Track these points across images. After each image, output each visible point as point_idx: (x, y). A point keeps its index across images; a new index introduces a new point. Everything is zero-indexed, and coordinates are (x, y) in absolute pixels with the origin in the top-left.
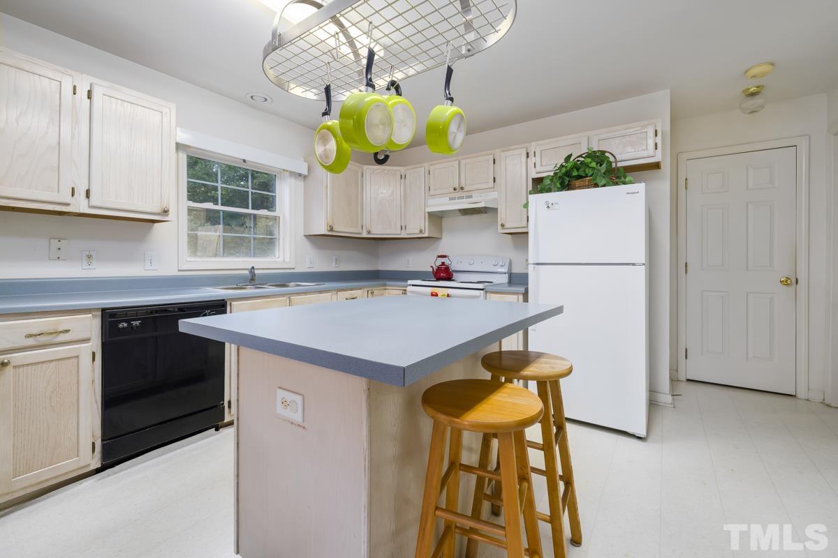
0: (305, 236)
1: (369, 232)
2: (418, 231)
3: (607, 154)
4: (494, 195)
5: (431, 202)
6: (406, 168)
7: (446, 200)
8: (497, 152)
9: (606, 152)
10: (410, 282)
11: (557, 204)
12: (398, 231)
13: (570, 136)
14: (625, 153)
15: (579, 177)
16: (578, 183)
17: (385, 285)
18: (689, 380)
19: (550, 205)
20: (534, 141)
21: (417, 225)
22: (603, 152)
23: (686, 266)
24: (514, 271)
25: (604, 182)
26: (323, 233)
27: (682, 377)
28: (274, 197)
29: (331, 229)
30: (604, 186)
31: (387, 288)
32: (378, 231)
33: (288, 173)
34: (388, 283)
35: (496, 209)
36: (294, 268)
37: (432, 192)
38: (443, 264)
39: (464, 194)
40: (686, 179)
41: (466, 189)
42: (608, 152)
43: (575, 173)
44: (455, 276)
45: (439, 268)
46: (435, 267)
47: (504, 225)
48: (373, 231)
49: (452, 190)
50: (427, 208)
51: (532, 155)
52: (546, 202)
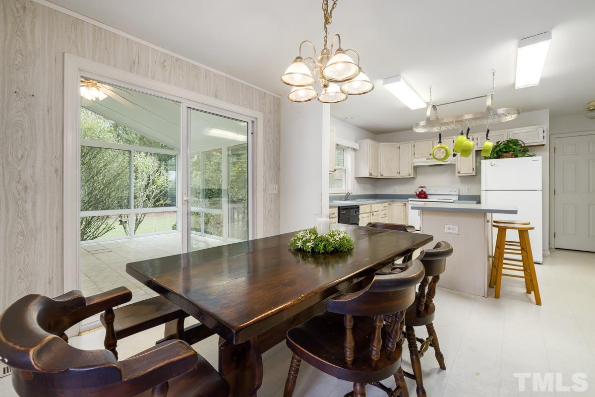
0: (356, 178)
1: (382, 176)
2: (408, 175)
5: (415, 160)
6: (399, 144)
7: (425, 160)
8: (455, 137)
10: (410, 199)
12: (396, 175)
14: (527, 141)
15: (506, 152)
16: (505, 154)
17: (393, 201)
18: (556, 248)
19: (493, 165)
20: (476, 133)
21: (407, 171)
22: (517, 140)
23: (555, 191)
24: (460, 194)
25: (521, 155)
27: (553, 247)
29: (371, 174)
30: (521, 157)
32: (386, 175)
33: (350, 149)
34: (395, 200)
35: (455, 165)
37: (415, 156)
38: (422, 191)
40: (555, 148)
42: (519, 140)
43: (504, 150)
44: (429, 196)
45: (420, 193)
46: (418, 193)
47: (459, 172)
48: (384, 175)
49: (429, 155)
50: (414, 163)
51: (475, 139)
52: (491, 164)
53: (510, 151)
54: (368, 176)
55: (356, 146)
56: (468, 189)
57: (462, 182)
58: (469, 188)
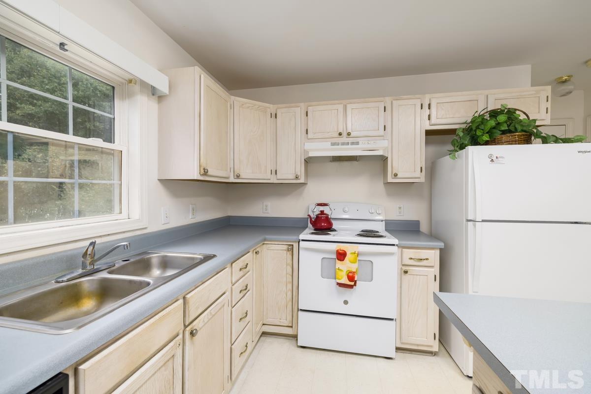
0: (160, 180)
1: (238, 176)
2: (293, 177)
3: (517, 112)
4: (385, 143)
5: (308, 146)
6: (276, 106)
7: (327, 144)
8: (388, 100)
9: (516, 110)
10: (301, 236)
11: (502, 157)
12: (269, 176)
13: (464, 93)
19: (494, 158)
21: (291, 169)
26: (195, 178)
28: (112, 121)
29: (205, 173)
31: (266, 243)
32: (248, 175)
34: (267, 238)
35: (387, 158)
36: (146, 228)
37: (310, 135)
38: (322, 212)
39: (350, 140)
41: (352, 134)
42: (519, 110)
44: (335, 225)
45: (317, 217)
46: (313, 216)
47: (396, 175)
48: (242, 176)
49: (337, 135)
50: (306, 152)
51: (426, 106)
52: (490, 156)
53: (516, 130)
54: (196, 176)
55: (161, 83)
56: (400, 208)
57: (389, 194)
58: (402, 206)
